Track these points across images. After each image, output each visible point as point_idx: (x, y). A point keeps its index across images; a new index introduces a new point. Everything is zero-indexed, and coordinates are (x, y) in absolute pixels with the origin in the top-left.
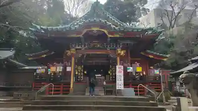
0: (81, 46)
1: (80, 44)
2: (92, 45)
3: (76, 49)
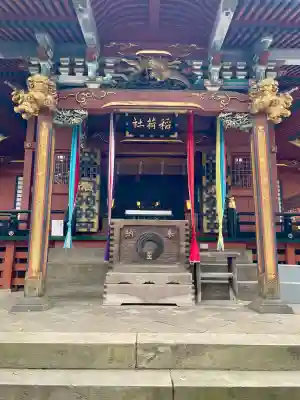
0: (86, 74)
1: (79, 61)
2: (136, 68)
3: (62, 87)
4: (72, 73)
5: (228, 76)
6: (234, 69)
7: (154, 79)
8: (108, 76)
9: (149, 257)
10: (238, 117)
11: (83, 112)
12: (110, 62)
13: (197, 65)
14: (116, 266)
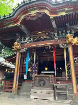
4: (24, 40)
5: (60, 34)
6: (62, 33)
7: (42, 38)
8: (31, 40)
9: (42, 85)
10: (64, 45)
11: (26, 49)
12: (32, 36)
13: (52, 33)
14: (33, 88)
